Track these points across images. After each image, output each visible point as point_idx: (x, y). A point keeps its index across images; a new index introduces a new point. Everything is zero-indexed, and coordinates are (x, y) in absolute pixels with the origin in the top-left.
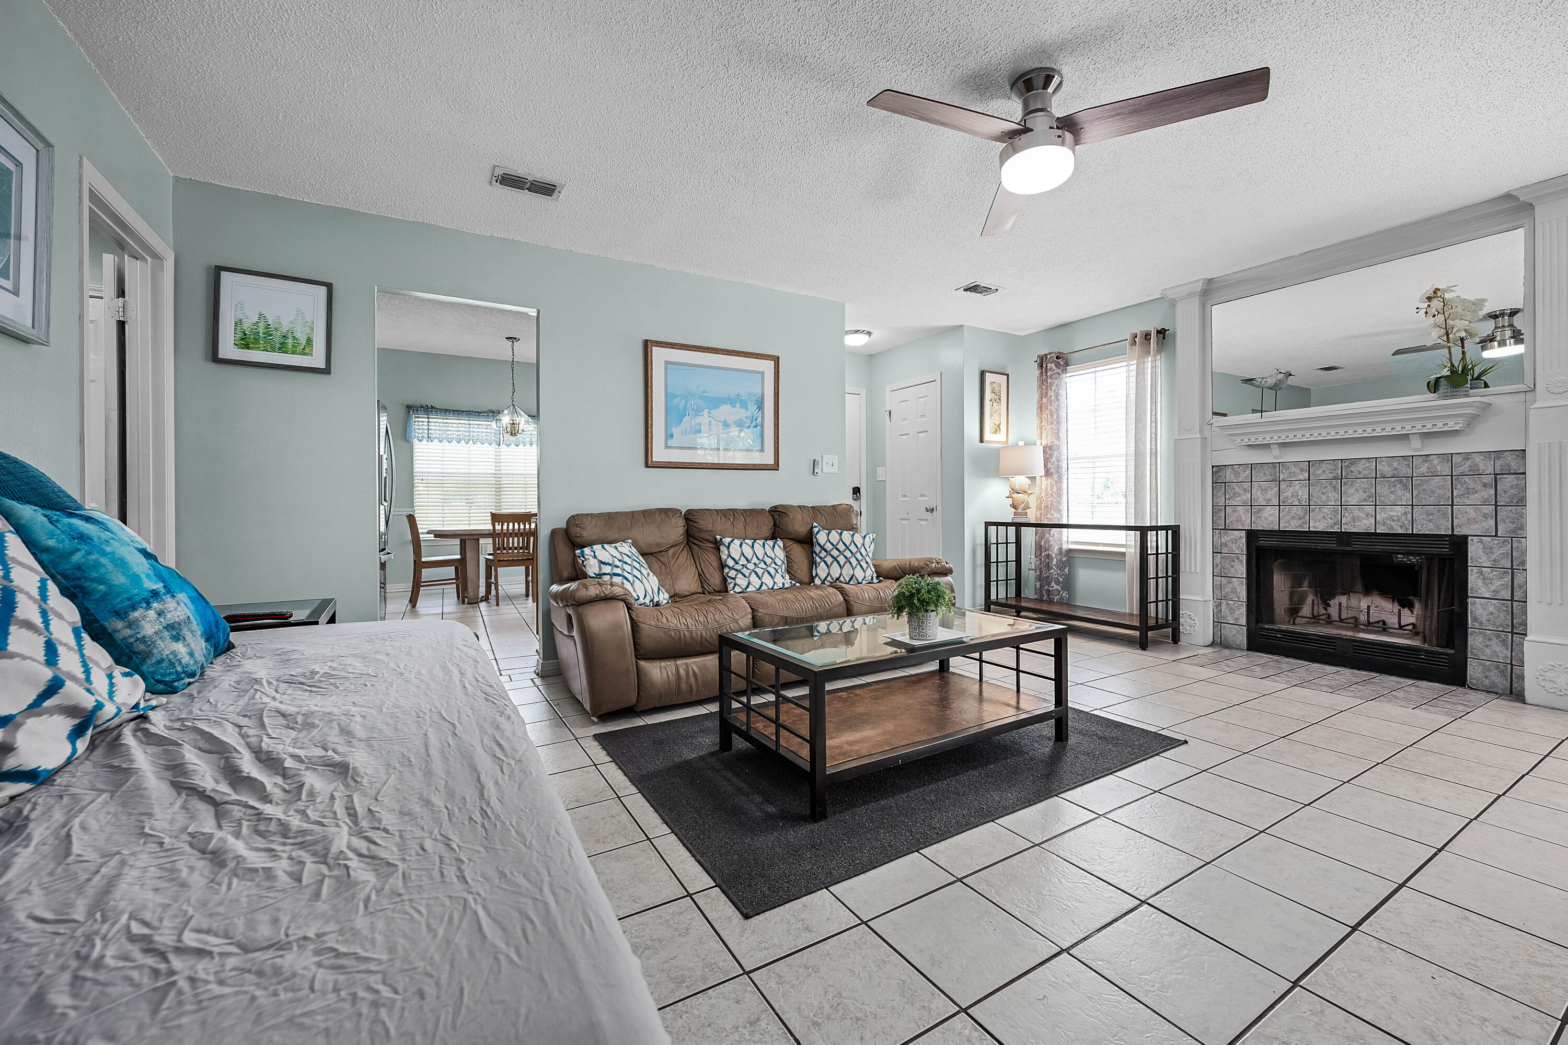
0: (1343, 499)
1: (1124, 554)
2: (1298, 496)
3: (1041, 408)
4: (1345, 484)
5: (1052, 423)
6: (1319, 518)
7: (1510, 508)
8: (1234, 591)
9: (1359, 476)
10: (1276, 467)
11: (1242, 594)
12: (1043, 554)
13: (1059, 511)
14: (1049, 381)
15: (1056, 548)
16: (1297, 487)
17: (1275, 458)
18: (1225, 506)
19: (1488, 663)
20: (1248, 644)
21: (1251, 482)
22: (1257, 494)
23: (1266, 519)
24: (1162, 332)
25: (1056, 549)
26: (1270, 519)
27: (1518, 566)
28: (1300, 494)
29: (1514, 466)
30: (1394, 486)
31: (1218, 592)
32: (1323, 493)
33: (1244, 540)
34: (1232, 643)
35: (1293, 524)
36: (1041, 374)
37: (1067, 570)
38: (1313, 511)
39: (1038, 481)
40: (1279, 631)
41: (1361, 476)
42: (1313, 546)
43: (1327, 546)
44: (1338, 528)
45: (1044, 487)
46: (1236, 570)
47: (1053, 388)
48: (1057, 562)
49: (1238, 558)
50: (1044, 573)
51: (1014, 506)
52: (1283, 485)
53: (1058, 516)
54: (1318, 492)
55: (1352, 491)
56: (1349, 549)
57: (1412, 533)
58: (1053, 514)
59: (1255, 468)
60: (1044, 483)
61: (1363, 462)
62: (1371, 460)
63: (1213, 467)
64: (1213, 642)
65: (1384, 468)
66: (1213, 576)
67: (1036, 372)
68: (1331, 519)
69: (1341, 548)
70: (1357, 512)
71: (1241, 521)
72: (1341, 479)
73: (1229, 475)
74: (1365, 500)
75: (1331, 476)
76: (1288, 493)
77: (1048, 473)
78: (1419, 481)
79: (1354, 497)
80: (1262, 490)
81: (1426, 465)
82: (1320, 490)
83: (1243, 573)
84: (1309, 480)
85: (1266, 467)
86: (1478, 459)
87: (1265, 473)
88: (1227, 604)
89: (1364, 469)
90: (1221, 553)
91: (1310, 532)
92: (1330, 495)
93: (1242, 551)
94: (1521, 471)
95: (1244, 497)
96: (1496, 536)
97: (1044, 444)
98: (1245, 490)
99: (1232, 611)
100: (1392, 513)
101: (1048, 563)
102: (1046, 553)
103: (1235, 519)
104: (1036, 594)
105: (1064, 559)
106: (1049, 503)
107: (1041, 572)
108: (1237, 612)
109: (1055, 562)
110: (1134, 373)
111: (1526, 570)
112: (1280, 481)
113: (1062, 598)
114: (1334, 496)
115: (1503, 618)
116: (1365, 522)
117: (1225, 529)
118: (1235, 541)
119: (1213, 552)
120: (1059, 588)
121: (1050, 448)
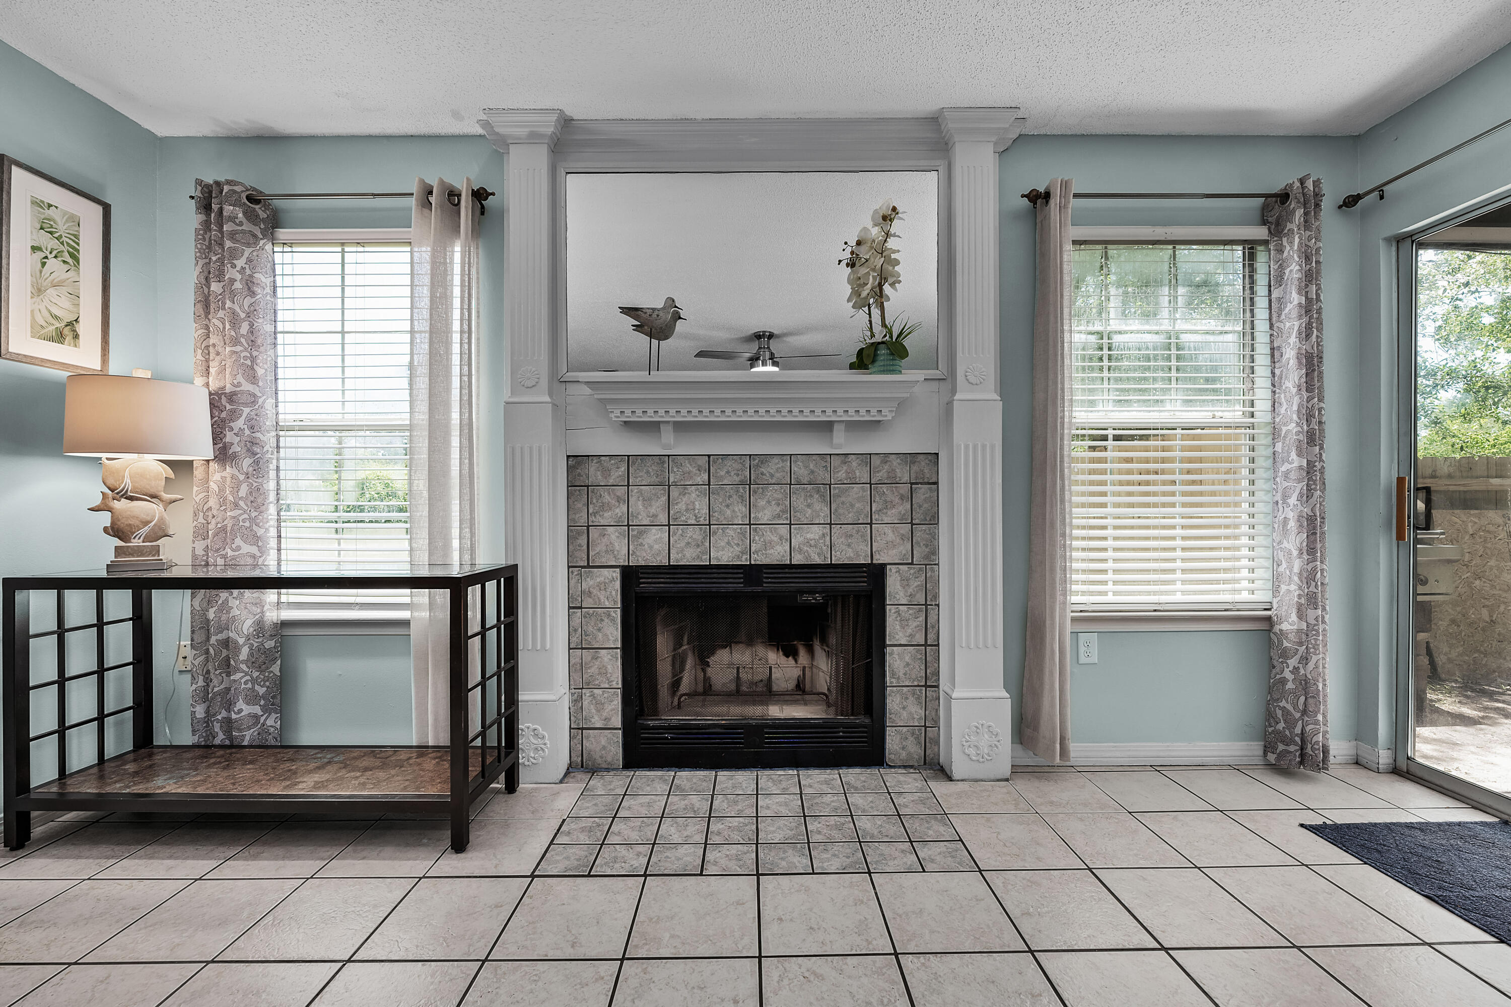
0: (752, 516)
1: (406, 623)
2: (694, 509)
3: (205, 303)
4: (755, 492)
5: (235, 342)
6: (723, 544)
7: (924, 527)
8: (603, 671)
9: (771, 481)
10: (664, 462)
11: (615, 676)
12: (213, 640)
13: (256, 540)
14: (228, 244)
15: (249, 622)
16: (693, 495)
17: (665, 447)
18: (588, 527)
19: (905, 729)
20: (624, 758)
21: (628, 485)
22: (637, 505)
23: (651, 547)
24: (480, 195)
25: (247, 626)
26: (656, 547)
27: (931, 600)
28: (697, 507)
29: (928, 475)
30: (811, 496)
31: (577, 676)
32: (728, 506)
33: (618, 584)
34: (599, 761)
35: (688, 555)
36: (206, 225)
37: (276, 668)
38: (715, 533)
39: (198, 472)
40: (670, 728)
41: (773, 481)
42: (714, 588)
43: (731, 587)
44: (746, 560)
45: (213, 486)
46: (606, 635)
47: (240, 263)
48: (251, 654)
49: (609, 615)
50: (215, 682)
51: (116, 531)
52: (675, 492)
53: (254, 550)
54: (721, 503)
55: (762, 503)
56: (759, 589)
57: (831, 564)
58: (239, 548)
59: (634, 463)
60: (217, 477)
61: (776, 460)
62: (785, 458)
63: (568, 457)
64: (570, 765)
65: (800, 471)
66: (570, 649)
67: (193, 219)
68: (738, 545)
69: (749, 589)
70: (770, 536)
71: (613, 551)
72: (750, 485)
73: (594, 473)
74: (779, 516)
75: (737, 479)
76: (680, 506)
77: (223, 454)
78: (837, 491)
79: (766, 512)
80: (644, 500)
81: (845, 468)
82: (724, 500)
83: (616, 640)
84: (709, 485)
85: (649, 462)
86: (896, 462)
87: (648, 472)
88: (592, 695)
89: (777, 470)
90: (581, 608)
91: (710, 567)
92: (736, 509)
93: (615, 602)
94: (934, 480)
95: (617, 510)
96: (912, 564)
97: (214, 385)
98: (619, 500)
99: (600, 706)
100: (809, 536)
101: (228, 659)
102: (220, 637)
103: (604, 548)
104: (194, 732)
105: (269, 644)
106: (229, 523)
107: (208, 681)
108: (608, 708)
109: (244, 653)
110: (427, 268)
111: (938, 605)
112: (669, 486)
113: (264, 730)
114: (740, 509)
115: (918, 671)
116: (779, 548)
117: (588, 566)
118: (603, 586)
119: (570, 608)
120: (257, 710)
121: (231, 397)
